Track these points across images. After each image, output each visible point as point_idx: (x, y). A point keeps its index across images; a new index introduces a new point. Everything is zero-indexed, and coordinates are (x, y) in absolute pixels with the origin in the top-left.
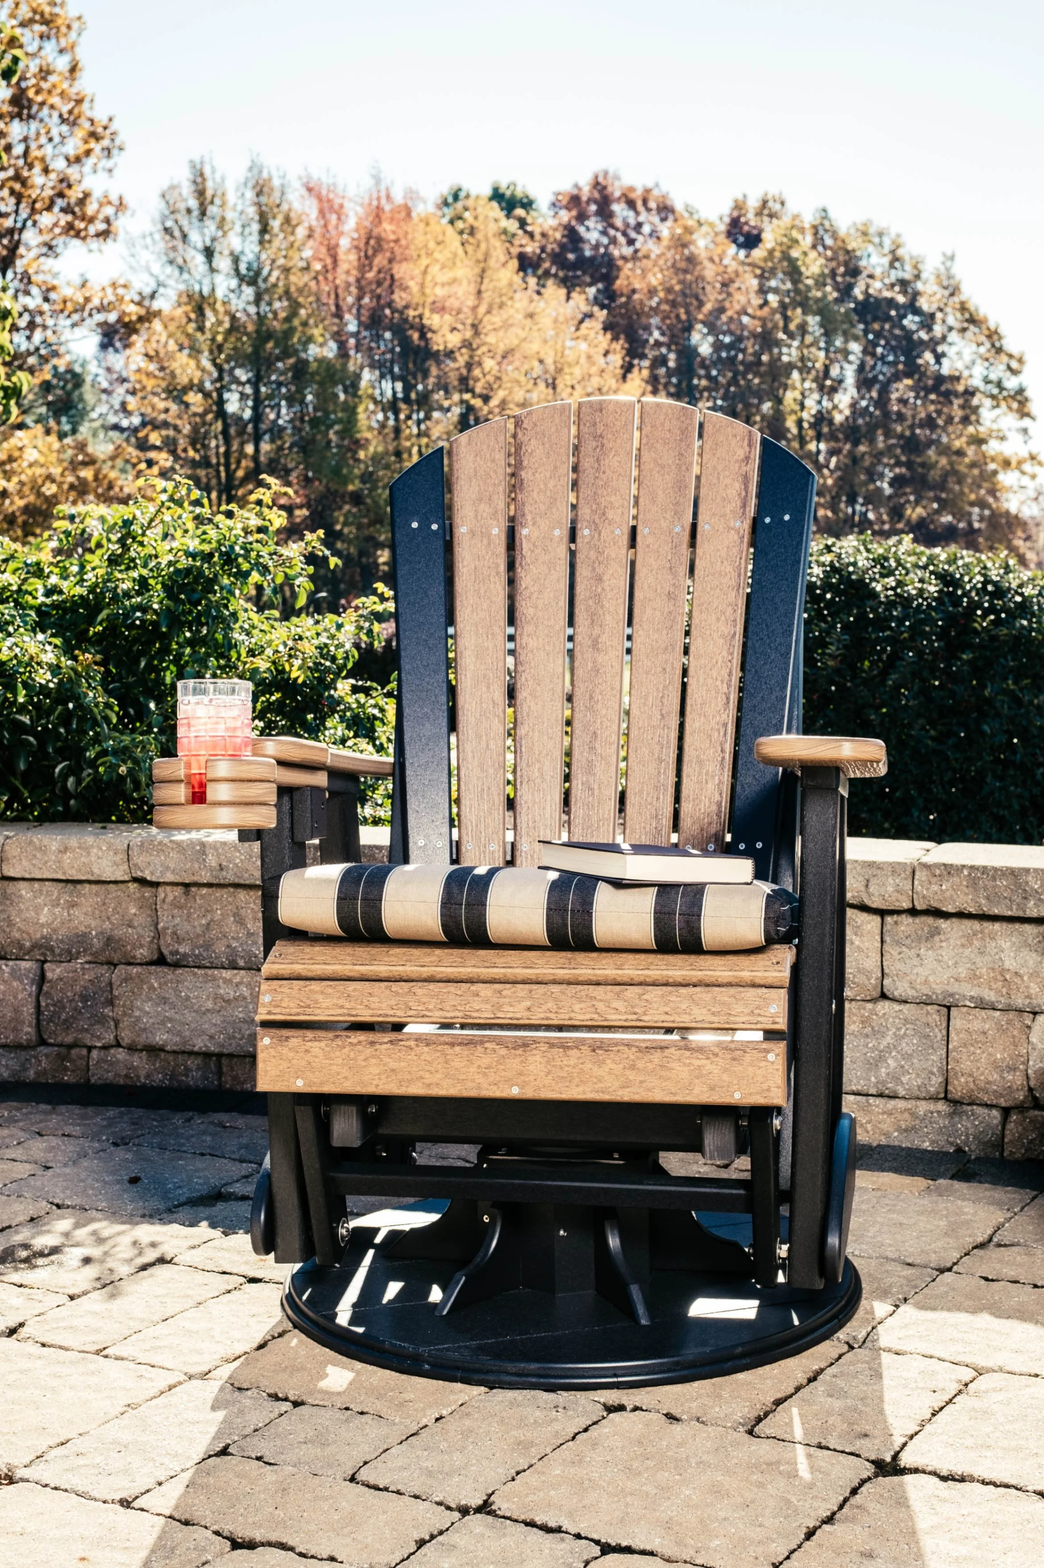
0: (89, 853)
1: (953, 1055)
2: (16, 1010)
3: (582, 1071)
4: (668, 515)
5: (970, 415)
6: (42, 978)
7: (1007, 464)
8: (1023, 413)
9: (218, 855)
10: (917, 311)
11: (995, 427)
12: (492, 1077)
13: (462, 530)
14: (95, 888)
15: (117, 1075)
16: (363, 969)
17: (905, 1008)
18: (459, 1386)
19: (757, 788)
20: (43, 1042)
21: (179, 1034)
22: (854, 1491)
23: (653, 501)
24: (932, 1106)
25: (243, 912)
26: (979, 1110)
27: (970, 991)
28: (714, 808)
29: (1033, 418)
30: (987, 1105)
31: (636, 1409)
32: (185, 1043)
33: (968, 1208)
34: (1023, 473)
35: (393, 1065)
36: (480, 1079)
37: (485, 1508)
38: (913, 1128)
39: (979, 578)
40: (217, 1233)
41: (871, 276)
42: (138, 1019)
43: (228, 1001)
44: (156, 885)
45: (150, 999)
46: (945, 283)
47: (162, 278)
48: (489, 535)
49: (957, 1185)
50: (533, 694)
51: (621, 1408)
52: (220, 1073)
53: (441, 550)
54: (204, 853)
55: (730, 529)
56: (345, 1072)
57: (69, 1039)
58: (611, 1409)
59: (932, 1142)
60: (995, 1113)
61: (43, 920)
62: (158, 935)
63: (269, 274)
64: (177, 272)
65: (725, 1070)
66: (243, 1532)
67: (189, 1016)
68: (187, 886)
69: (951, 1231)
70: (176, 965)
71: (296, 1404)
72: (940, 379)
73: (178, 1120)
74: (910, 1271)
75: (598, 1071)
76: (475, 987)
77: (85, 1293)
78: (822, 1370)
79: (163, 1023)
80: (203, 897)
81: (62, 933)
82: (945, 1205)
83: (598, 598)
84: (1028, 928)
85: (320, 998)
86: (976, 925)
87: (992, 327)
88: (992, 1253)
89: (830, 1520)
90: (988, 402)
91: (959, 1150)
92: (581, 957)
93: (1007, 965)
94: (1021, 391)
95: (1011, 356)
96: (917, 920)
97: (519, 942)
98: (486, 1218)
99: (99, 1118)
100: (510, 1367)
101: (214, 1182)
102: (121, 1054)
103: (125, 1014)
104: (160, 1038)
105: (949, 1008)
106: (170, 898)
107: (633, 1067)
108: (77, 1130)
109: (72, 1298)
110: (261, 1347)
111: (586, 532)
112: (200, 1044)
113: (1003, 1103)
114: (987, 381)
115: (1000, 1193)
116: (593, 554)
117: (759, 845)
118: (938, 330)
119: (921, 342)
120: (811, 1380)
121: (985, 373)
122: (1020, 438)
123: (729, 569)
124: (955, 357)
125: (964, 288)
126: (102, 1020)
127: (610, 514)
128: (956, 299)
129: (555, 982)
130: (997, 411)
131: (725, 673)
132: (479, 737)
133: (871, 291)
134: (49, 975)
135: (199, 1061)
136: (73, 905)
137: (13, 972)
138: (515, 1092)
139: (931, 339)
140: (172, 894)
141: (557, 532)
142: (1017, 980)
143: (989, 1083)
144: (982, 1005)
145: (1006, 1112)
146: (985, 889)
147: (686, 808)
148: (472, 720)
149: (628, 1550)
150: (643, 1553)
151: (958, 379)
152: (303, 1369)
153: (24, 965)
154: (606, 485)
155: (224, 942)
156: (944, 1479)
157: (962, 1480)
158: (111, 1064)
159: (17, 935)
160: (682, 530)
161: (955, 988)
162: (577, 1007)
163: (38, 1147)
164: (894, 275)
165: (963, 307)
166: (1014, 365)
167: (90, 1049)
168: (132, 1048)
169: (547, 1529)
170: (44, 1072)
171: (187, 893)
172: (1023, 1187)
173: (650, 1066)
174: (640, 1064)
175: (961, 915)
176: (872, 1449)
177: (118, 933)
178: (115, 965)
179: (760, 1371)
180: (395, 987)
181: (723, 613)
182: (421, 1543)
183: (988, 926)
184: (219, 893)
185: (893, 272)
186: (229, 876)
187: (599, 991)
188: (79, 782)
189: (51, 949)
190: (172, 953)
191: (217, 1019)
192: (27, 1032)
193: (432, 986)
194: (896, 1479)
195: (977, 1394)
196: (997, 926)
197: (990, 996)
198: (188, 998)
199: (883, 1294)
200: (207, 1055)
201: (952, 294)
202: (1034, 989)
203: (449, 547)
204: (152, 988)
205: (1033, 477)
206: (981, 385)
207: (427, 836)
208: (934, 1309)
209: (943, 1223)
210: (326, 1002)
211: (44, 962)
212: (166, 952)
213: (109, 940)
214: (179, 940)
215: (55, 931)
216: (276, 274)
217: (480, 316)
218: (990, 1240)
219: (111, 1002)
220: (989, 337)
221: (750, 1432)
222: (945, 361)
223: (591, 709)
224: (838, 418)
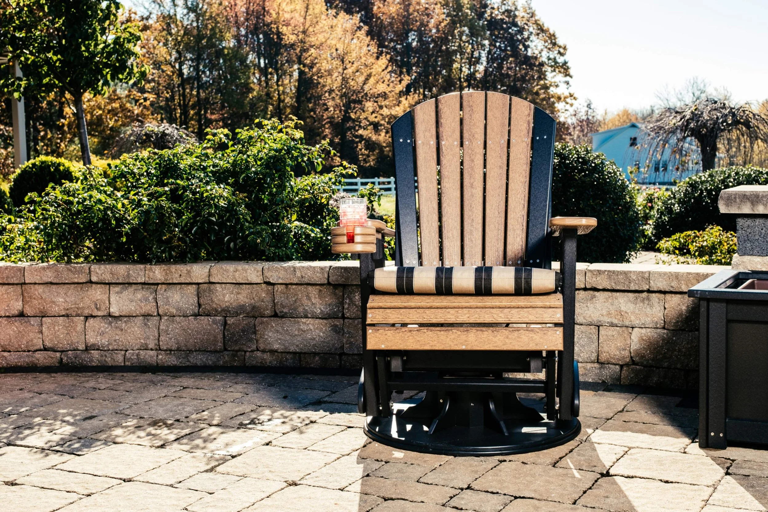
0: (246, 272)
1: (600, 345)
2: (215, 337)
3: (488, 340)
4: (499, 136)
5: (542, 76)
6: (225, 324)
7: (559, 98)
8: (567, 75)
9: (301, 272)
10: (516, 25)
11: (553, 80)
12: (455, 342)
13: (419, 142)
14: (247, 286)
15: (257, 362)
16: (406, 304)
17: (582, 327)
18: (443, 456)
19: (536, 239)
20: (226, 349)
21: (284, 345)
22: (596, 481)
23: (493, 131)
24: (592, 365)
25: (310, 295)
26: (611, 366)
27: (607, 319)
28: (520, 247)
29: (571, 77)
30: (614, 364)
31: (510, 461)
32: (286, 349)
33: (613, 400)
34: (567, 103)
35: (418, 339)
36: (451, 343)
37: (469, 488)
38: (585, 374)
39: (576, 156)
40: (328, 413)
41: (493, 8)
42: (267, 339)
43: (304, 331)
44: (273, 284)
45: (271, 331)
46: (528, 11)
47: (150, 9)
48: (430, 144)
49: (606, 393)
50: (448, 205)
51: (505, 461)
52: (300, 360)
53: (411, 150)
54: (295, 271)
55: (523, 141)
56: (400, 342)
57: (237, 348)
58: (501, 461)
59: (593, 379)
60: (617, 367)
61: (226, 299)
62: (274, 304)
63: (202, 7)
64: (157, 6)
65: (541, 338)
66: (387, 496)
67: (288, 338)
68: (286, 285)
69: (608, 407)
70: (282, 317)
71: (386, 462)
72: (527, 58)
73: (290, 378)
74: (596, 420)
75: (494, 339)
76: (448, 310)
77: (288, 432)
78: (573, 449)
79: (277, 341)
80: (293, 289)
81: (234, 304)
82: (603, 399)
83: (472, 168)
84: (631, 295)
85: (390, 315)
86: (609, 294)
87: (552, 32)
88: (624, 413)
89: (590, 488)
90: (549, 69)
91: (604, 382)
92: (486, 298)
93: (622, 309)
94: (565, 63)
95: (560, 47)
96: (586, 292)
97: (463, 292)
98: (441, 401)
99: (259, 377)
100: (462, 448)
101: (317, 397)
102: (259, 354)
103: (261, 337)
104: (276, 346)
105: (599, 327)
106: (280, 290)
107: (507, 338)
108: (251, 381)
109: (284, 434)
110: (364, 446)
111: (467, 143)
112: (292, 349)
113: (620, 363)
114: (549, 59)
115: (623, 395)
116: (470, 151)
117: (538, 261)
118: (526, 34)
119: (518, 40)
120: (570, 452)
121: (548, 55)
122: (565, 86)
123: (523, 157)
124: (534, 48)
125: (536, 13)
126: (251, 340)
127: (476, 136)
128: (533, 19)
129: (477, 308)
130: (554, 73)
131: (523, 196)
132: (428, 221)
133: (493, 15)
134: (229, 322)
135: (291, 356)
136: (238, 293)
137: (213, 321)
138: (464, 348)
139: (523, 38)
140: (280, 288)
141: (456, 143)
142: (626, 315)
143: (615, 355)
144: (612, 325)
145: (622, 366)
146: (614, 279)
147: (509, 247)
148: (425, 215)
149: (523, 498)
150: (529, 498)
151: (536, 58)
152: (383, 452)
153: (218, 318)
154: (474, 125)
155: (302, 307)
156: (626, 477)
157: (632, 477)
158: (255, 358)
159: (215, 306)
160: (504, 142)
161: (601, 319)
162: (486, 316)
163: (239, 387)
164: (504, 8)
165: (536, 23)
166: (562, 50)
167: (245, 352)
168: (264, 351)
169: (493, 493)
170: (226, 362)
171: (287, 288)
172: (631, 393)
173: (514, 337)
174: (510, 336)
175: (604, 290)
176: (599, 469)
177: (257, 304)
178: (256, 318)
179: (551, 449)
180: (418, 310)
181: (521, 173)
182: (451, 498)
183: (615, 294)
184: (300, 287)
185: (503, 6)
186: (306, 280)
187: (494, 311)
188: (235, 245)
189: (229, 312)
190: (280, 312)
191: (299, 339)
192: (220, 345)
193: (432, 310)
194: (610, 478)
195: (631, 454)
196: (618, 294)
197: (615, 321)
198: (287, 330)
199: (589, 427)
200: (295, 353)
201: (532, 17)
202: (633, 318)
203: (414, 149)
204: (272, 327)
205: (572, 105)
206: (546, 61)
207: (410, 259)
208: (608, 431)
209: (604, 405)
210: (393, 317)
211: (225, 317)
212: (278, 312)
213: (254, 307)
214: (284, 307)
215: (231, 304)
216: (205, 7)
217: (306, 28)
218: (623, 410)
219: (255, 333)
220: (550, 38)
221: (554, 466)
222: (529, 50)
223: (471, 210)
224: (478, 76)
